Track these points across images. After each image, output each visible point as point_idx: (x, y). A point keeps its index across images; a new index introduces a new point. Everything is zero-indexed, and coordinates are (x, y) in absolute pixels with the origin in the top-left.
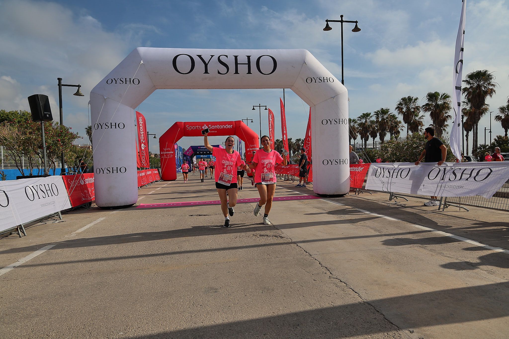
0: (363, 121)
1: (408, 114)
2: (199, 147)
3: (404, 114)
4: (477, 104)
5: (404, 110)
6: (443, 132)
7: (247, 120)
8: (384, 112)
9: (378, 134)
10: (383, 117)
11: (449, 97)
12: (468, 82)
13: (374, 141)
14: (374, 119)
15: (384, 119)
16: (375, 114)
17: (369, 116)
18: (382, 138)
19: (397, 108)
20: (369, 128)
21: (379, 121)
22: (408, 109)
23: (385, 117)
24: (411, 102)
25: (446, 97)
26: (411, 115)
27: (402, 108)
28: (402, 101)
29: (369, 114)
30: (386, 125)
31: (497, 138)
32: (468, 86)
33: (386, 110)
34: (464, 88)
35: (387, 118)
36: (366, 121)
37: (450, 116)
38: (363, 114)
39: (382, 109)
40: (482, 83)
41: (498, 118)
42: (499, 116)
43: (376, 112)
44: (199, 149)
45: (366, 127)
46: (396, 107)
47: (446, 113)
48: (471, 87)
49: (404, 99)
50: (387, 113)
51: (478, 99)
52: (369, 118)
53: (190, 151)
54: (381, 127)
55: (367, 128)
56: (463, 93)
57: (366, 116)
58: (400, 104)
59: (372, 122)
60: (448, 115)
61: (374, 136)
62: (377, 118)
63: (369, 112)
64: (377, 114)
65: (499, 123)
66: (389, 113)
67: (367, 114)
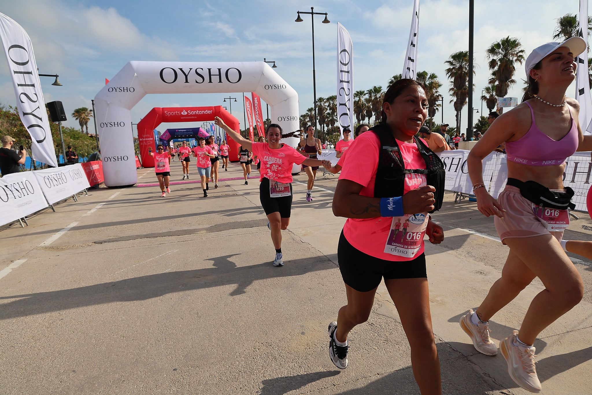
0: (357, 99)
2: (177, 131)
4: (458, 85)
6: (436, 111)
7: (230, 99)
8: (377, 90)
9: (373, 113)
10: (376, 95)
11: (437, 77)
12: (451, 63)
13: (369, 120)
14: (367, 96)
15: (376, 98)
16: (368, 93)
17: (363, 94)
20: (363, 107)
21: (371, 100)
23: (378, 95)
25: (433, 76)
28: (393, 79)
29: (363, 92)
30: (379, 105)
31: (481, 120)
32: (452, 67)
33: (379, 88)
34: (448, 69)
35: (380, 97)
36: (360, 99)
37: (440, 95)
38: (357, 92)
39: (375, 87)
40: (463, 64)
41: (484, 98)
42: (485, 96)
43: (368, 91)
44: (177, 132)
47: (436, 92)
48: (453, 68)
50: (380, 91)
51: (459, 80)
53: (167, 135)
55: (360, 107)
56: (447, 74)
57: (359, 94)
59: (366, 100)
60: (439, 95)
61: (370, 116)
62: (370, 97)
63: (362, 90)
64: (370, 92)
65: (485, 103)
66: (382, 91)
67: (361, 92)
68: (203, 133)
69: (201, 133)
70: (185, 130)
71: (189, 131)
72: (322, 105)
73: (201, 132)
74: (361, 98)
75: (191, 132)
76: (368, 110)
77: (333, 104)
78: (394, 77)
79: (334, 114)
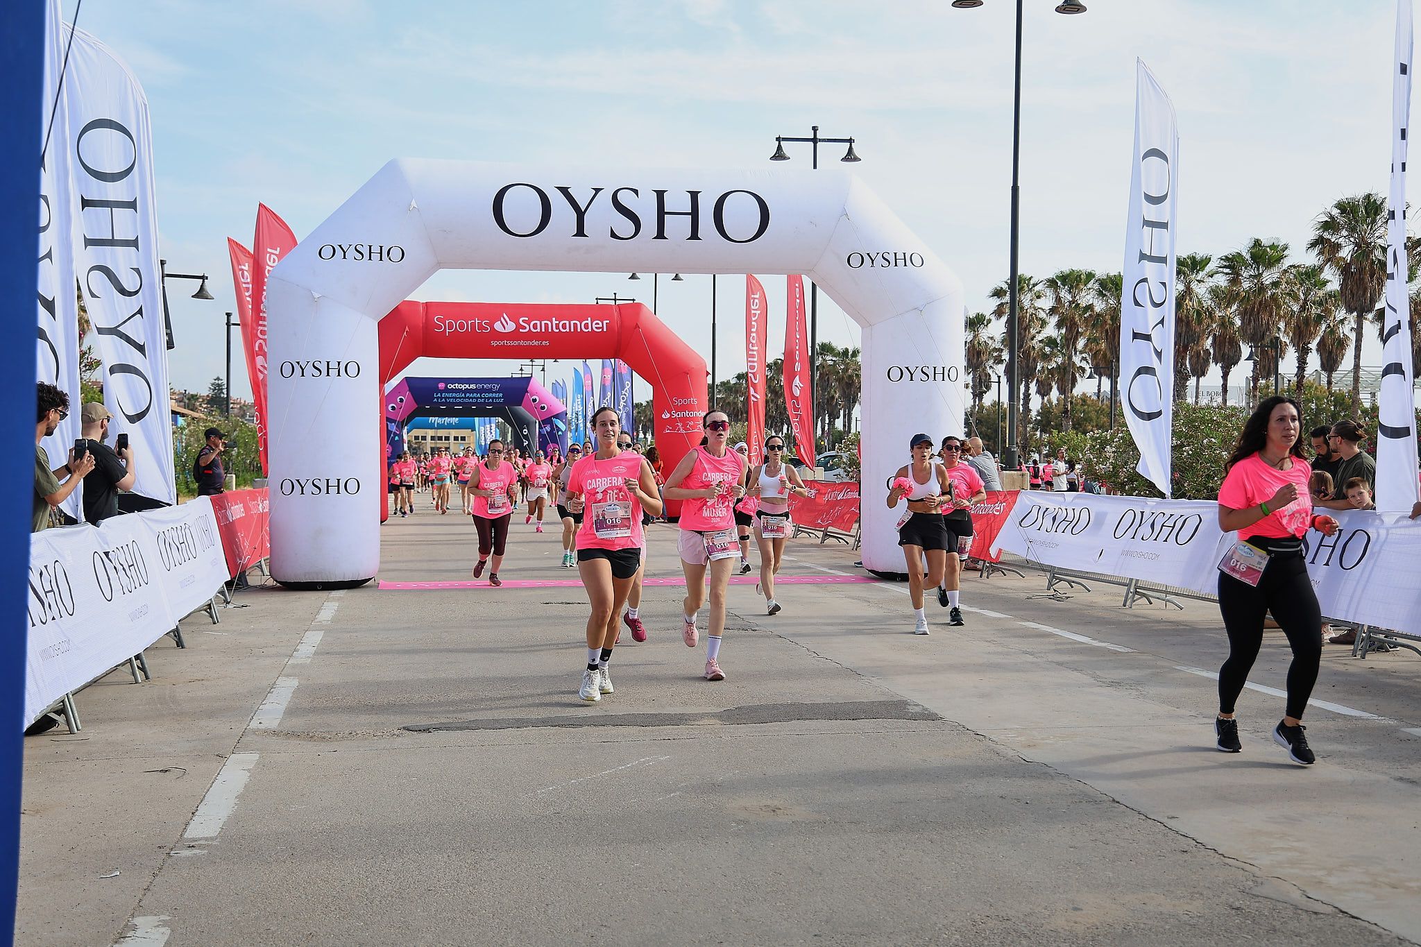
1: (1361, 270)
2: (441, 386)
3: (1345, 270)
5: (1346, 252)
8: (1263, 255)
9: (1246, 350)
10: (1259, 276)
13: (1225, 377)
14: (1222, 281)
15: (1262, 289)
16: (1225, 267)
17: (1202, 269)
18: (1266, 365)
19: (1313, 245)
20: (1200, 322)
21: (1239, 293)
22: (1364, 249)
23: (1269, 277)
24: (1374, 221)
26: (1372, 277)
27: (1338, 247)
28: (1336, 212)
29: (1202, 261)
30: (1271, 315)
33: (1273, 247)
35: (1275, 284)
36: (1189, 290)
39: (1257, 243)
43: (1227, 259)
44: (441, 392)
45: (1187, 317)
46: (1312, 235)
49: (1346, 208)
50: (1280, 259)
52: (1201, 275)
53: (401, 400)
54: (1250, 321)
55: (1188, 324)
57: (1190, 266)
58: (1330, 225)
59: (1215, 292)
61: (1228, 363)
62: (1235, 281)
63: (1200, 254)
64: (1233, 263)
66: (1286, 263)
67: (1193, 259)
68: (540, 402)
69: (534, 400)
70: (473, 386)
71: (490, 391)
72: (1026, 304)
73: (536, 394)
74: (1194, 286)
75: (496, 392)
76: (1223, 336)
77: (1070, 302)
78: (1341, 206)
79: (1074, 344)
